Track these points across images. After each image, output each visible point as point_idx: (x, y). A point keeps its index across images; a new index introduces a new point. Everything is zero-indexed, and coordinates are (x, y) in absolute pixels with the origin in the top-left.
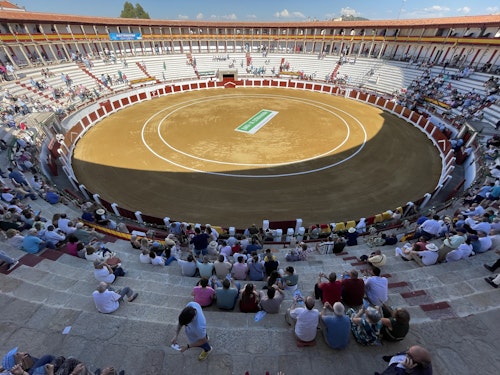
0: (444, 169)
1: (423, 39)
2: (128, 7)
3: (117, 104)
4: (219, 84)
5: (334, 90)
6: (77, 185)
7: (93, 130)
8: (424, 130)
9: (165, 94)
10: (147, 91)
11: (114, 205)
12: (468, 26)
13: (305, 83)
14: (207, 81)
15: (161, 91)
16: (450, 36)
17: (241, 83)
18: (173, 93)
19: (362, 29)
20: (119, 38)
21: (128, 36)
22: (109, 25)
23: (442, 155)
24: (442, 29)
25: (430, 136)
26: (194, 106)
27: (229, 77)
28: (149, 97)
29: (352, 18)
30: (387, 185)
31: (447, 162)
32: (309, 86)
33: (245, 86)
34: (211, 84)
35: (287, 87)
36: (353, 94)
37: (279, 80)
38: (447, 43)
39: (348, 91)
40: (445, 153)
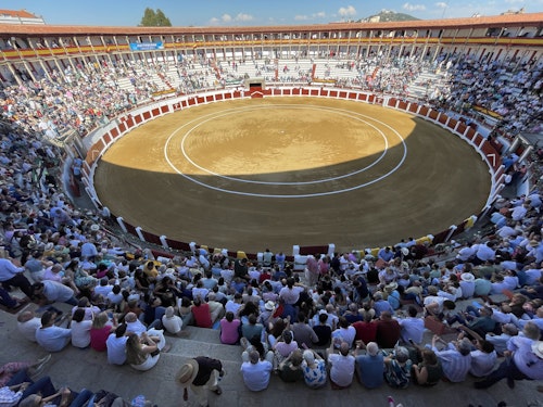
0: (493, 186)
1: (471, 40)
2: (149, 13)
3: (138, 119)
4: (246, 94)
5: (371, 98)
6: (100, 207)
7: (114, 147)
8: (471, 142)
9: (188, 106)
10: (169, 103)
11: (138, 229)
12: (523, 25)
13: (339, 90)
14: (232, 91)
15: (184, 103)
16: (502, 36)
17: (269, 92)
18: (197, 104)
20: (139, 49)
21: (149, 46)
22: (129, 35)
23: (491, 171)
24: (493, 29)
25: (478, 149)
26: (216, 120)
27: (255, 86)
28: (171, 110)
29: (391, 16)
30: (428, 205)
31: (497, 178)
32: (343, 95)
33: (273, 95)
34: (237, 94)
35: (319, 96)
36: (392, 102)
37: (310, 88)
38: (498, 44)
39: (387, 98)
40: (495, 169)
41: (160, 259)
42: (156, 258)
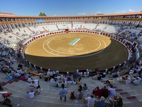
0: (129, 54)
1: (119, 19)
2: (41, 13)
3: (37, 38)
4: (64, 32)
5: (96, 33)
6: (25, 60)
7: (30, 45)
8: (122, 43)
9: (50, 35)
10: (45, 34)
11: (35, 65)
12: (132, 15)
13: (88, 31)
14: (61, 31)
15: (49, 34)
16: (127, 18)
17: (70, 31)
18: (52, 34)
19: (102, 17)
20: (38, 21)
21: (41, 21)
22: (36, 18)
23: (128, 50)
24: (124, 16)
25: (124, 45)
26: (57, 38)
27: (67, 30)
28: (45, 36)
29: (99, 14)
30: (113, 59)
31: (130, 52)
32: (89, 32)
33: (71, 32)
34: (62, 32)
35: (83, 32)
36: (101, 34)
37: (80, 31)
38: (126, 20)
39: (100, 33)
41: (40, 73)
42: (39, 73)
